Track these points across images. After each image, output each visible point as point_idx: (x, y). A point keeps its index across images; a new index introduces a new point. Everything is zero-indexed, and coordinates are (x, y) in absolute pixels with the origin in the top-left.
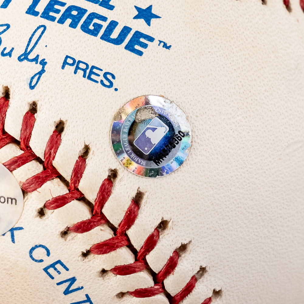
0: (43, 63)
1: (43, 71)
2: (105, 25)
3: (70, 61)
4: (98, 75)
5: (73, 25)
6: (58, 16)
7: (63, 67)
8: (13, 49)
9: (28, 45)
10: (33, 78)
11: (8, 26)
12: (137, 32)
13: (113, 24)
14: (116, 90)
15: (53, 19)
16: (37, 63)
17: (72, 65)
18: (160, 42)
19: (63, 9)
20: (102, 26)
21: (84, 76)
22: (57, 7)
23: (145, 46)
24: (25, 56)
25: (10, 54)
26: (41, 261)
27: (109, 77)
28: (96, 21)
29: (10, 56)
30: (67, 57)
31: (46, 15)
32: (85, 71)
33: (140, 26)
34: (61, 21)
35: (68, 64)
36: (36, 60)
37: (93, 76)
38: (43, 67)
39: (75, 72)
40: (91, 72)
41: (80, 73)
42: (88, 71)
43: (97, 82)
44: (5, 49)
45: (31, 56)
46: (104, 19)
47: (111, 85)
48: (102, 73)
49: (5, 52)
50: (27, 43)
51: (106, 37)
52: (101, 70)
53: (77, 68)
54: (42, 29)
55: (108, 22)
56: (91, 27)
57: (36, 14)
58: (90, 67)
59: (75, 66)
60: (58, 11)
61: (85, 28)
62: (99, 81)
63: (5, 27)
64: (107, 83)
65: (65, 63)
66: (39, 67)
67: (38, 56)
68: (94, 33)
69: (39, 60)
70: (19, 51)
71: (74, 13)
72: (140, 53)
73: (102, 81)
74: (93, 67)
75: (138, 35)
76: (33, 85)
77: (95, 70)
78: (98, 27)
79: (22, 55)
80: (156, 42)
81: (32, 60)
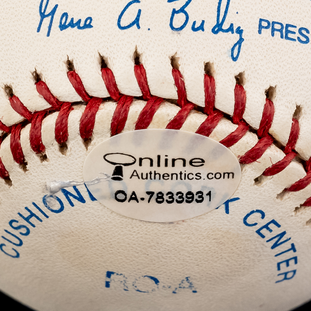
0: (239, 31)
1: (241, 40)
3: (264, 24)
4: (294, 33)
7: (260, 32)
8: (203, 22)
9: (218, 16)
10: (233, 49)
16: (233, 33)
17: (267, 28)
21: (282, 37)
24: (218, 29)
25: (201, 28)
26: (256, 224)
27: (304, 32)
29: (203, 30)
30: (261, 20)
32: (281, 31)
35: (263, 27)
36: (231, 29)
37: (290, 35)
38: (241, 36)
39: (273, 35)
40: (288, 32)
41: (277, 34)
42: (284, 31)
43: (294, 40)
44: (194, 23)
45: (226, 26)
47: (308, 40)
48: (296, 30)
49: (196, 27)
50: (216, 13)
52: (295, 27)
53: (273, 30)
58: (285, 26)
59: (271, 28)
62: (296, 38)
64: (304, 39)
65: (260, 27)
66: (236, 37)
67: (232, 25)
69: (235, 29)
70: (211, 23)
73: (298, 38)
74: (288, 26)
76: (235, 56)
77: (290, 29)
79: (215, 28)
81: (227, 31)
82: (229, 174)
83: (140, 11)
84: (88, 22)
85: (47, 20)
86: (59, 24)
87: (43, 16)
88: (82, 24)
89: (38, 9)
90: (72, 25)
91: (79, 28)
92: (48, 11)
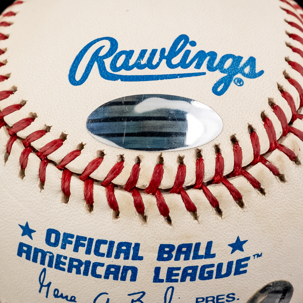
2: (214, 269)
3: (200, 300)
4: (223, 298)
5: (193, 279)
6: (179, 278)
11: (144, 293)
12: (237, 261)
13: (220, 266)
14: (238, 299)
15: (176, 281)
17: (203, 301)
18: (254, 256)
19: (180, 272)
20: (213, 271)
22: (175, 272)
23: (246, 265)
27: (231, 296)
28: (207, 270)
30: (197, 299)
31: (169, 279)
32: (213, 300)
33: (238, 255)
34: (183, 280)
35: (199, 302)
37: (220, 301)
40: (218, 299)
42: (215, 300)
46: (212, 266)
47: (234, 299)
48: (225, 297)
50: (164, 300)
51: (219, 276)
52: (224, 295)
53: (207, 301)
54: (171, 289)
55: (216, 266)
56: (206, 275)
57: (162, 281)
58: (216, 297)
59: (205, 301)
60: (177, 275)
61: (202, 278)
62: (225, 301)
63: (142, 294)
64: (231, 299)
68: (210, 277)
71: (190, 271)
72: (245, 272)
73: (227, 300)
75: (239, 262)
77: (219, 297)
78: (210, 273)
80: (252, 258)
83: (108, 299)
84: (73, 298)
85: (44, 289)
86: (53, 294)
87: (42, 285)
88: (69, 298)
89: (38, 280)
90: (61, 296)
91: (67, 300)
92: (45, 283)
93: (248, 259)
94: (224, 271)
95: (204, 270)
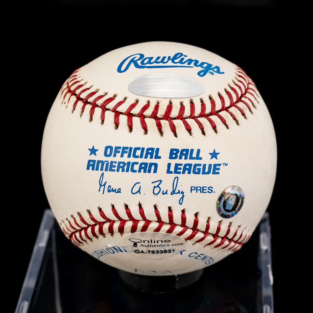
0: (182, 193)
1: (183, 196)
2: (201, 167)
3: (193, 188)
4: (206, 190)
5: (189, 173)
6: (181, 171)
7: (191, 192)
8: (167, 190)
9: (173, 187)
10: (180, 200)
11: (161, 181)
12: (214, 164)
13: (205, 165)
14: (214, 192)
15: (180, 173)
16: (180, 194)
17: (194, 189)
18: (223, 164)
19: (182, 167)
20: (200, 168)
21: (201, 192)
22: (179, 167)
23: (219, 169)
24: (173, 193)
25: (166, 193)
26: (194, 256)
27: (210, 188)
28: (197, 167)
29: (167, 194)
30: (192, 187)
31: (176, 172)
32: (200, 190)
33: (214, 161)
34: (184, 173)
35: (193, 190)
36: (179, 192)
37: (204, 191)
38: (183, 195)
39: (197, 192)
40: (203, 190)
41: (199, 191)
42: (202, 190)
43: (206, 192)
44: (163, 191)
45: (176, 191)
46: (200, 165)
47: (212, 191)
48: (207, 188)
49: (164, 193)
50: (172, 187)
51: (204, 173)
52: (207, 187)
53: (197, 190)
54: (177, 179)
55: (202, 165)
56: (197, 171)
57: (171, 172)
58: (202, 188)
59: (196, 189)
60: (180, 169)
61: (194, 172)
63: (160, 182)
64: (210, 191)
65: (191, 190)
66: (181, 195)
67: (179, 191)
68: (199, 173)
69: (180, 192)
70: (170, 191)
71: (188, 167)
72: (218, 173)
73: (208, 191)
74: (203, 187)
75: (215, 165)
76: (181, 203)
77: (204, 188)
78: (199, 169)
79: (172, 192)
80: (222, 165)
81: (177, 193)
82: (181, 244)
83: (140, 187)
84: (119, 191)
85: (102, 187)
86: (107, 190)
87: (101, 186)
88: (117, 191)
89: (99, 182)
90: (112, 190)
91: (116, 192)
92: (103, 184)
93: (220, 165)
94: (207, 171)
95: (196, 168)
